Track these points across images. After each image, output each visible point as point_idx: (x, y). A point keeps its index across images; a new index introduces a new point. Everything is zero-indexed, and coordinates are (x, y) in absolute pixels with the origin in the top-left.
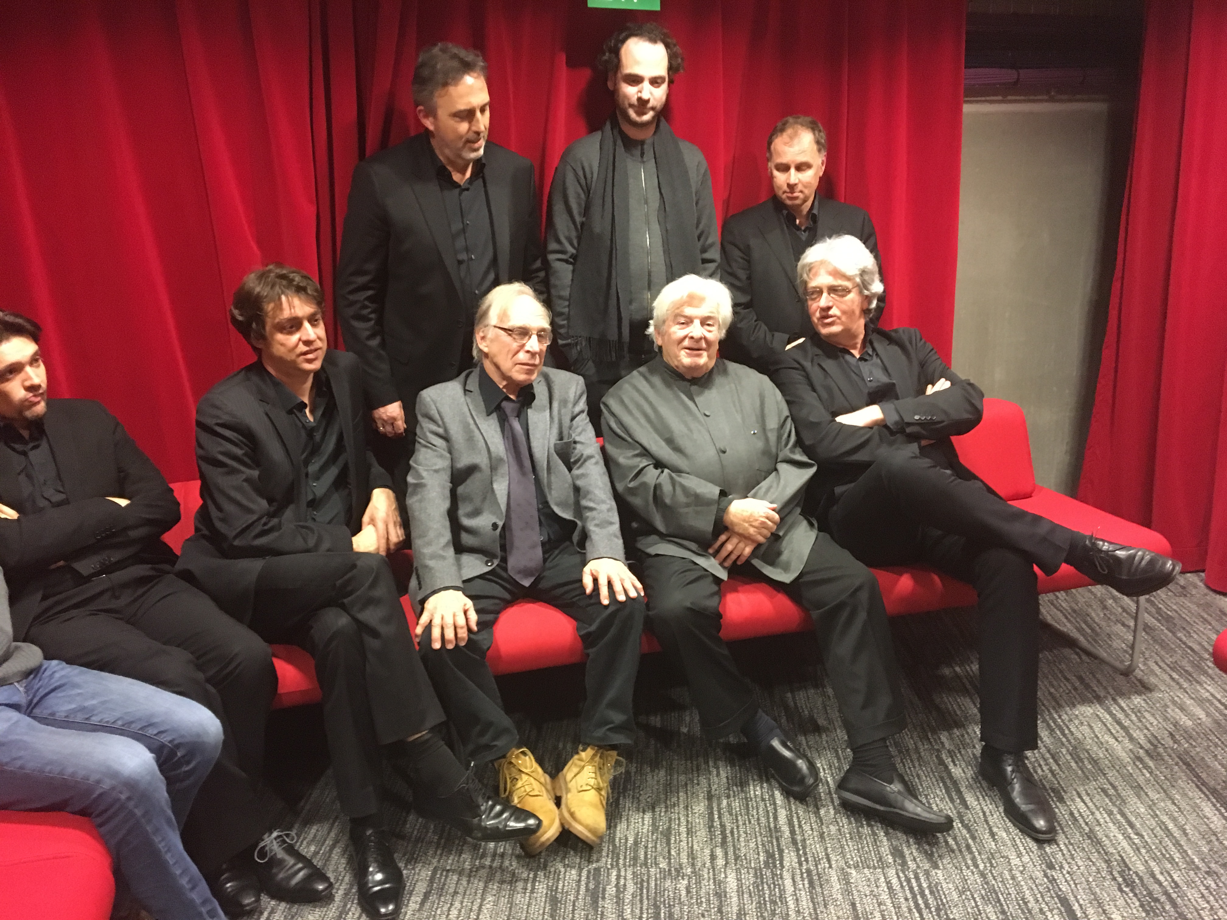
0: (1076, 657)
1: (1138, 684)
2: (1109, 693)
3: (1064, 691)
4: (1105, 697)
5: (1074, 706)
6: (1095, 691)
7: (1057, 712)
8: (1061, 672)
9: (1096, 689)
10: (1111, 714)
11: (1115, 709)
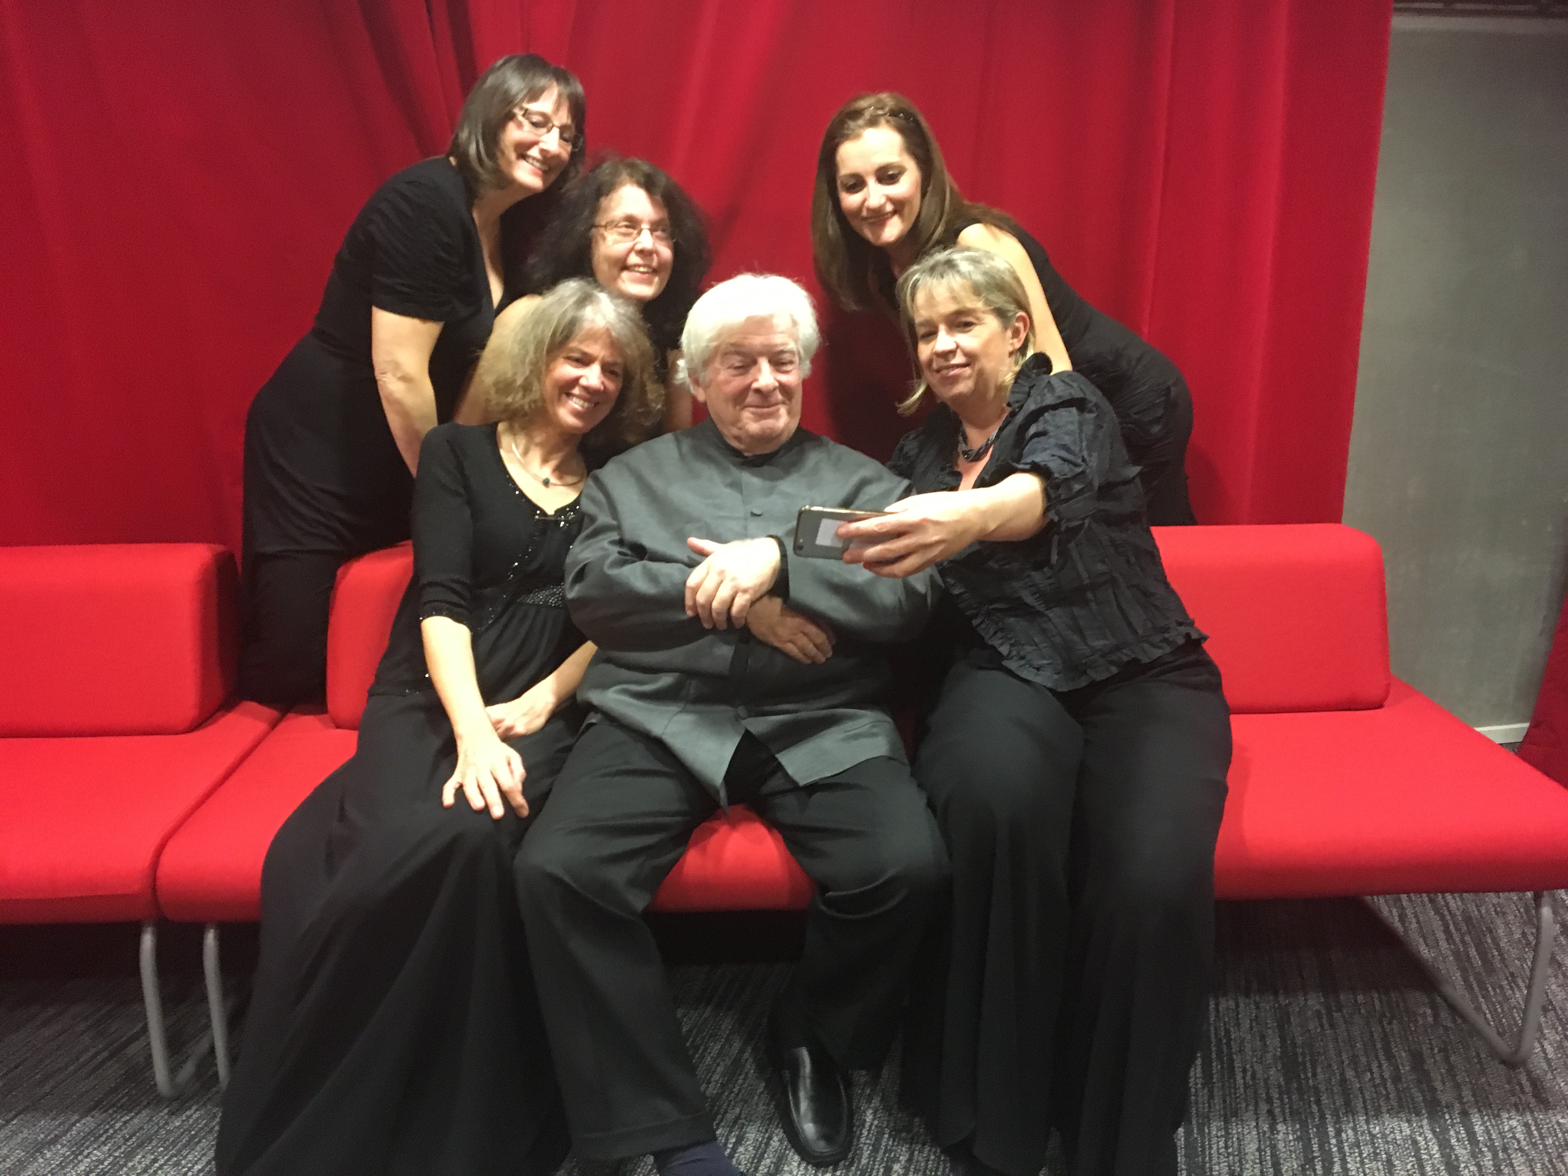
0: (1429, 1011)
1: (1528, 1088)
2: (1460, 1098)
3: (1372, 1079)
4: (1449, 1106)
5: (1378, 1114)
6: (1433, 1090)
7: (1338, 1121)
8: (1385, 1038)
9: (1438, 1085)
10: (1444, 1145)
11: (1456, 1136)
